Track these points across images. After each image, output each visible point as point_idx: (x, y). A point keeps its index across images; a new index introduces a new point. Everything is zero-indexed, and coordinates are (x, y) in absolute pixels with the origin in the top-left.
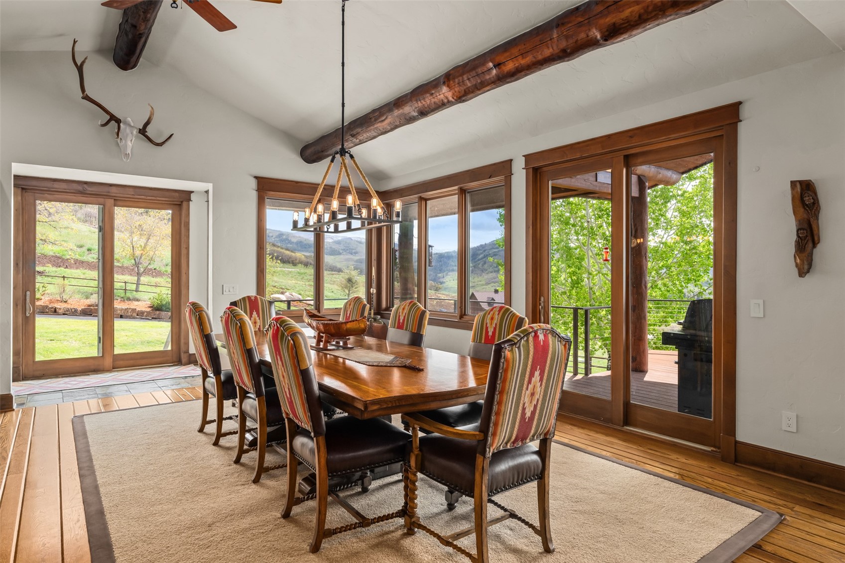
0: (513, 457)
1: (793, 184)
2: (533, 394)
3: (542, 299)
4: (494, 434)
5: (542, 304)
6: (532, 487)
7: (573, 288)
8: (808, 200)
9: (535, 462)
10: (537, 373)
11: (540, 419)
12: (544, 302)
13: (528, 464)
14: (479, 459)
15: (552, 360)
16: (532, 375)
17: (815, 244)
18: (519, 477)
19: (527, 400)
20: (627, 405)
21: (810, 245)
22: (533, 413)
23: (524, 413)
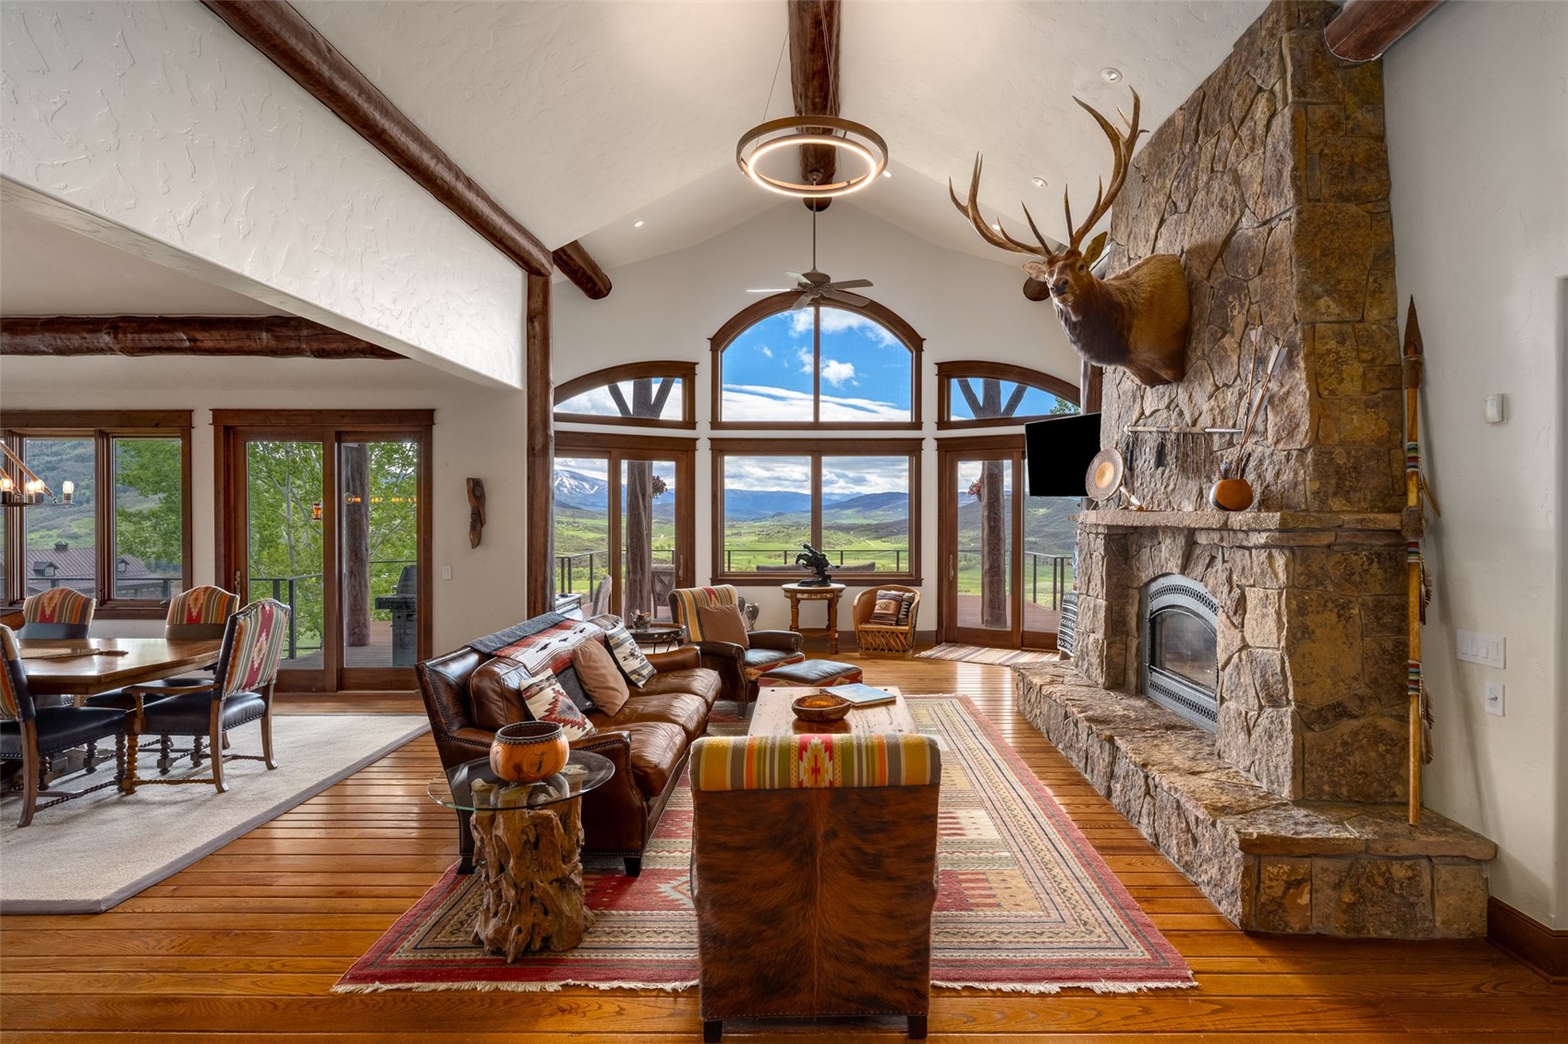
0: (242, 702)
1: (468, 480)
2: (260, 650)
3: (238, 573)
4: (229, 683)
5: (238, 579)
6: (257, 723)
7: (263, 549)
8: (478, 493)
9: (260, 705)
10: (264, 634)
11: (265, 669)
12: (241, 576)
13: (254, 707)
14: (214, 703)
15: (276, 623)
16: (260, 636)
17: (482, 525)
18: (246, 717)
19: (255, 655)
20: (341, 671)
21: (479, 525)
22: (260, 664)
23: (252, 665)
